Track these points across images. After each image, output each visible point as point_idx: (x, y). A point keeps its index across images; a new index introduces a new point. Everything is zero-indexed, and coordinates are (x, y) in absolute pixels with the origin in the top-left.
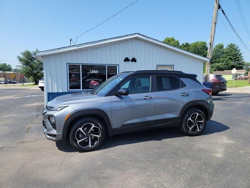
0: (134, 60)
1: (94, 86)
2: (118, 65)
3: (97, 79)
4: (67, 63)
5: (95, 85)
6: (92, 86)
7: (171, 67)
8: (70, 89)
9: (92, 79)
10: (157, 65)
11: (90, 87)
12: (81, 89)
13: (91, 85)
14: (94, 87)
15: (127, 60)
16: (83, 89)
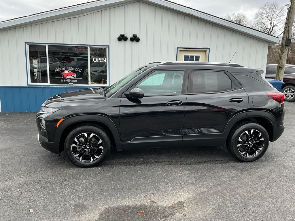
0: (135, 39)
1: (68, 78)
2: (108, 46)
3: (73, 69)
4: (26, 43)
5: (71, 77)
6: (66, 79)
7: (206, 51)
8: (32, 82)
9: (64, 69)
10: (178, 48)
11: (62, 81)
12: (48, 83)
13: (64, 77)
14: (68, 81)
15: (122, 38)
16: (51, 83)
